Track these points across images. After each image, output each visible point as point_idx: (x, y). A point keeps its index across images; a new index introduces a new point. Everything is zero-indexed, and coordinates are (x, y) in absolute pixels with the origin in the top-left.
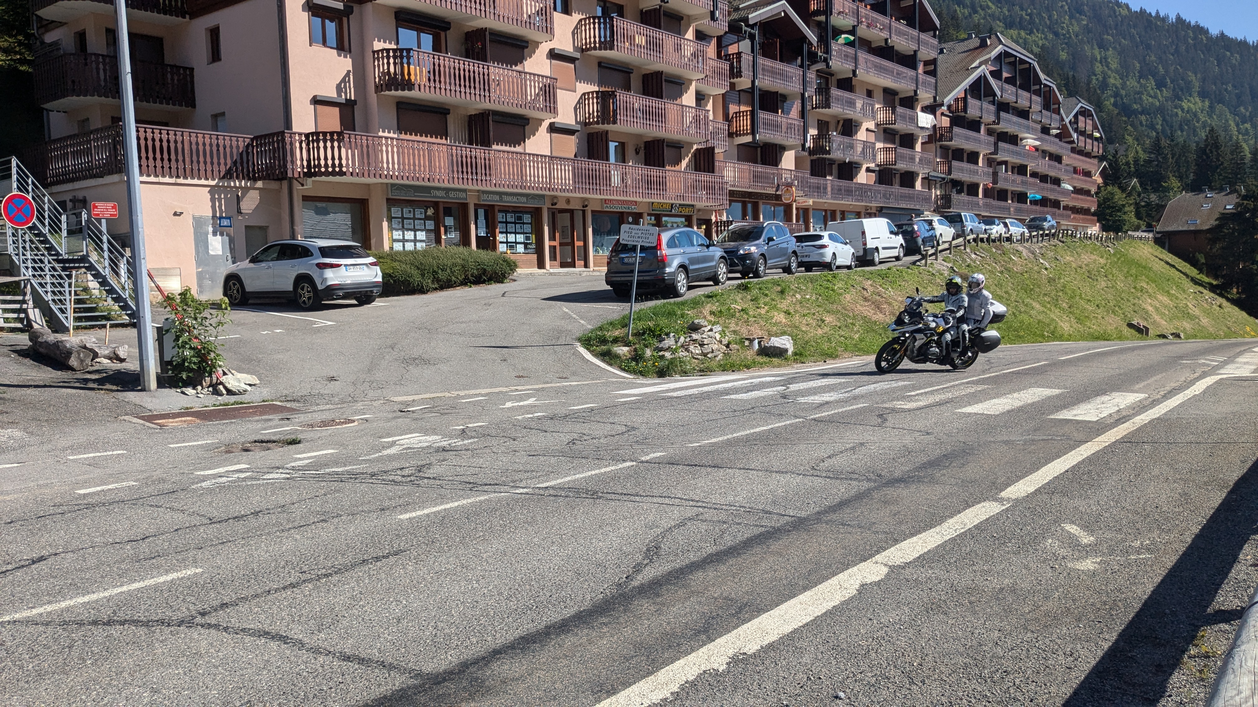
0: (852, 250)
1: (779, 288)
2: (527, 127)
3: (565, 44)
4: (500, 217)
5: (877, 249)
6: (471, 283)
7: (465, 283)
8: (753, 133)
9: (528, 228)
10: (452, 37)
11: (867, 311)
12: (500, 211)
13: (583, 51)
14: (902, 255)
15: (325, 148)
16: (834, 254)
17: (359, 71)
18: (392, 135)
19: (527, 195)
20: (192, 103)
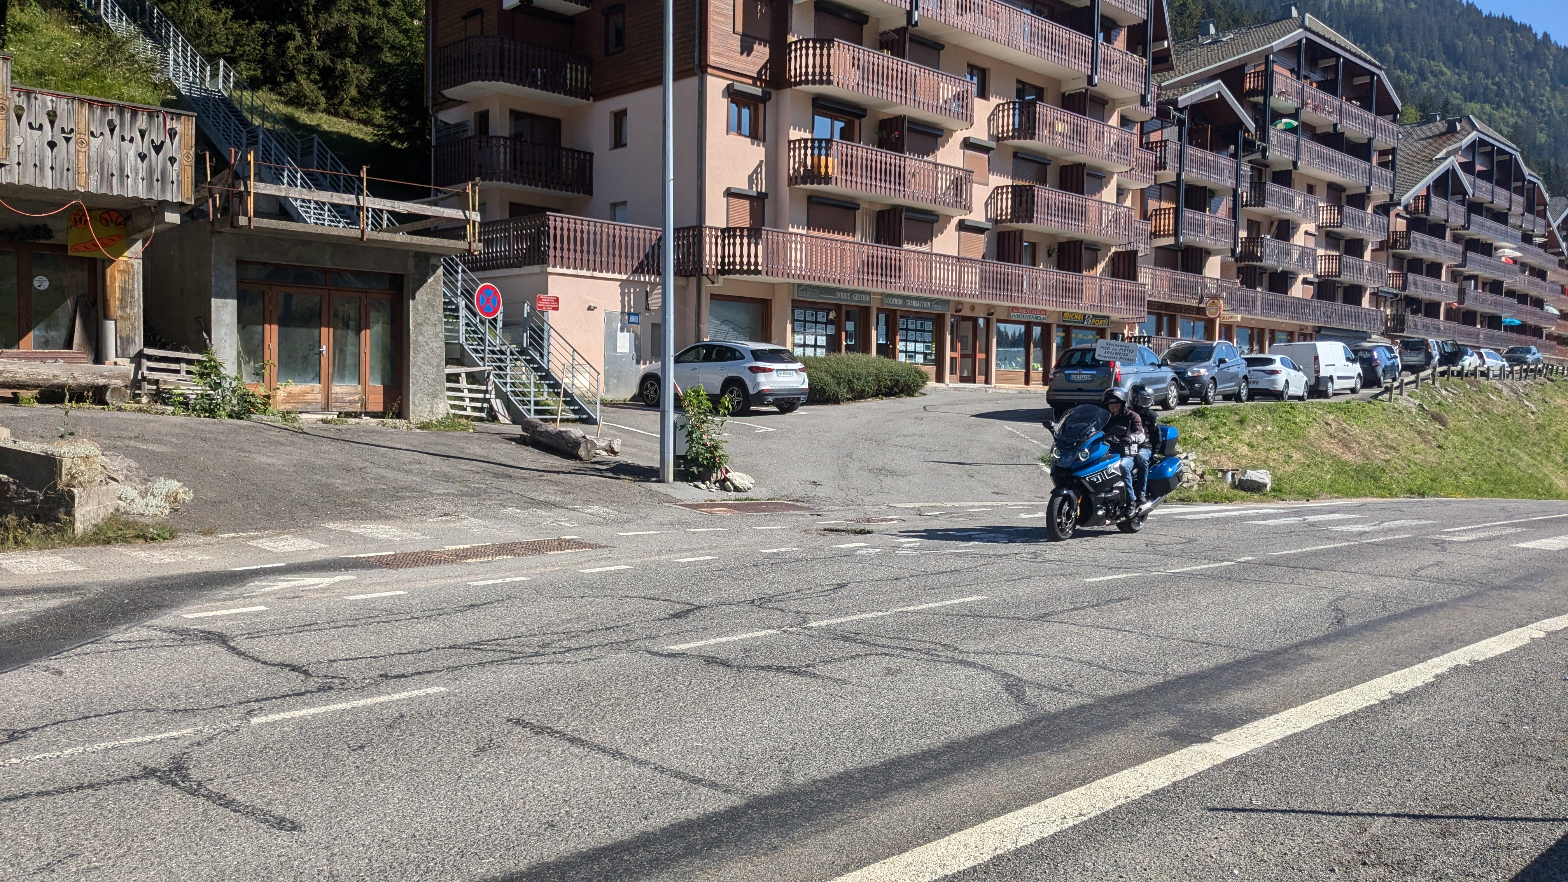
0: (1305, 379)
1: (1237, 418)
2: (935, 225)
3: (980, 132)
4: (901, 323)
5: (1331, 378)
6: (883, 394)
7: (876, 395)
8: (1176, 235)
9: (928, 337)
10: (867, 125)
11: (1337, 450)
12: (902, 317)
13: (998, 139)
14: (1359, 386)
15: (742, 244)
16: (1287, 381)
17: (772, 163)
18: (800, 231)
19: (931, 300)
20: (588, 190)
